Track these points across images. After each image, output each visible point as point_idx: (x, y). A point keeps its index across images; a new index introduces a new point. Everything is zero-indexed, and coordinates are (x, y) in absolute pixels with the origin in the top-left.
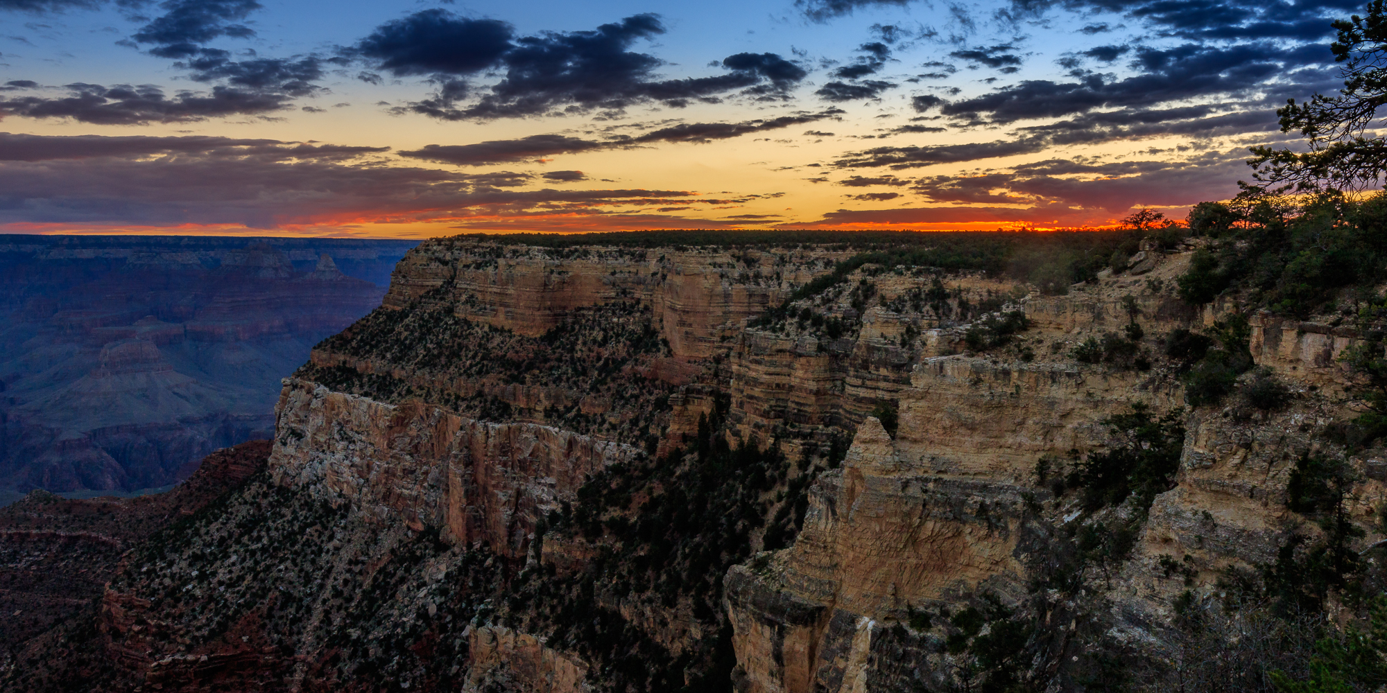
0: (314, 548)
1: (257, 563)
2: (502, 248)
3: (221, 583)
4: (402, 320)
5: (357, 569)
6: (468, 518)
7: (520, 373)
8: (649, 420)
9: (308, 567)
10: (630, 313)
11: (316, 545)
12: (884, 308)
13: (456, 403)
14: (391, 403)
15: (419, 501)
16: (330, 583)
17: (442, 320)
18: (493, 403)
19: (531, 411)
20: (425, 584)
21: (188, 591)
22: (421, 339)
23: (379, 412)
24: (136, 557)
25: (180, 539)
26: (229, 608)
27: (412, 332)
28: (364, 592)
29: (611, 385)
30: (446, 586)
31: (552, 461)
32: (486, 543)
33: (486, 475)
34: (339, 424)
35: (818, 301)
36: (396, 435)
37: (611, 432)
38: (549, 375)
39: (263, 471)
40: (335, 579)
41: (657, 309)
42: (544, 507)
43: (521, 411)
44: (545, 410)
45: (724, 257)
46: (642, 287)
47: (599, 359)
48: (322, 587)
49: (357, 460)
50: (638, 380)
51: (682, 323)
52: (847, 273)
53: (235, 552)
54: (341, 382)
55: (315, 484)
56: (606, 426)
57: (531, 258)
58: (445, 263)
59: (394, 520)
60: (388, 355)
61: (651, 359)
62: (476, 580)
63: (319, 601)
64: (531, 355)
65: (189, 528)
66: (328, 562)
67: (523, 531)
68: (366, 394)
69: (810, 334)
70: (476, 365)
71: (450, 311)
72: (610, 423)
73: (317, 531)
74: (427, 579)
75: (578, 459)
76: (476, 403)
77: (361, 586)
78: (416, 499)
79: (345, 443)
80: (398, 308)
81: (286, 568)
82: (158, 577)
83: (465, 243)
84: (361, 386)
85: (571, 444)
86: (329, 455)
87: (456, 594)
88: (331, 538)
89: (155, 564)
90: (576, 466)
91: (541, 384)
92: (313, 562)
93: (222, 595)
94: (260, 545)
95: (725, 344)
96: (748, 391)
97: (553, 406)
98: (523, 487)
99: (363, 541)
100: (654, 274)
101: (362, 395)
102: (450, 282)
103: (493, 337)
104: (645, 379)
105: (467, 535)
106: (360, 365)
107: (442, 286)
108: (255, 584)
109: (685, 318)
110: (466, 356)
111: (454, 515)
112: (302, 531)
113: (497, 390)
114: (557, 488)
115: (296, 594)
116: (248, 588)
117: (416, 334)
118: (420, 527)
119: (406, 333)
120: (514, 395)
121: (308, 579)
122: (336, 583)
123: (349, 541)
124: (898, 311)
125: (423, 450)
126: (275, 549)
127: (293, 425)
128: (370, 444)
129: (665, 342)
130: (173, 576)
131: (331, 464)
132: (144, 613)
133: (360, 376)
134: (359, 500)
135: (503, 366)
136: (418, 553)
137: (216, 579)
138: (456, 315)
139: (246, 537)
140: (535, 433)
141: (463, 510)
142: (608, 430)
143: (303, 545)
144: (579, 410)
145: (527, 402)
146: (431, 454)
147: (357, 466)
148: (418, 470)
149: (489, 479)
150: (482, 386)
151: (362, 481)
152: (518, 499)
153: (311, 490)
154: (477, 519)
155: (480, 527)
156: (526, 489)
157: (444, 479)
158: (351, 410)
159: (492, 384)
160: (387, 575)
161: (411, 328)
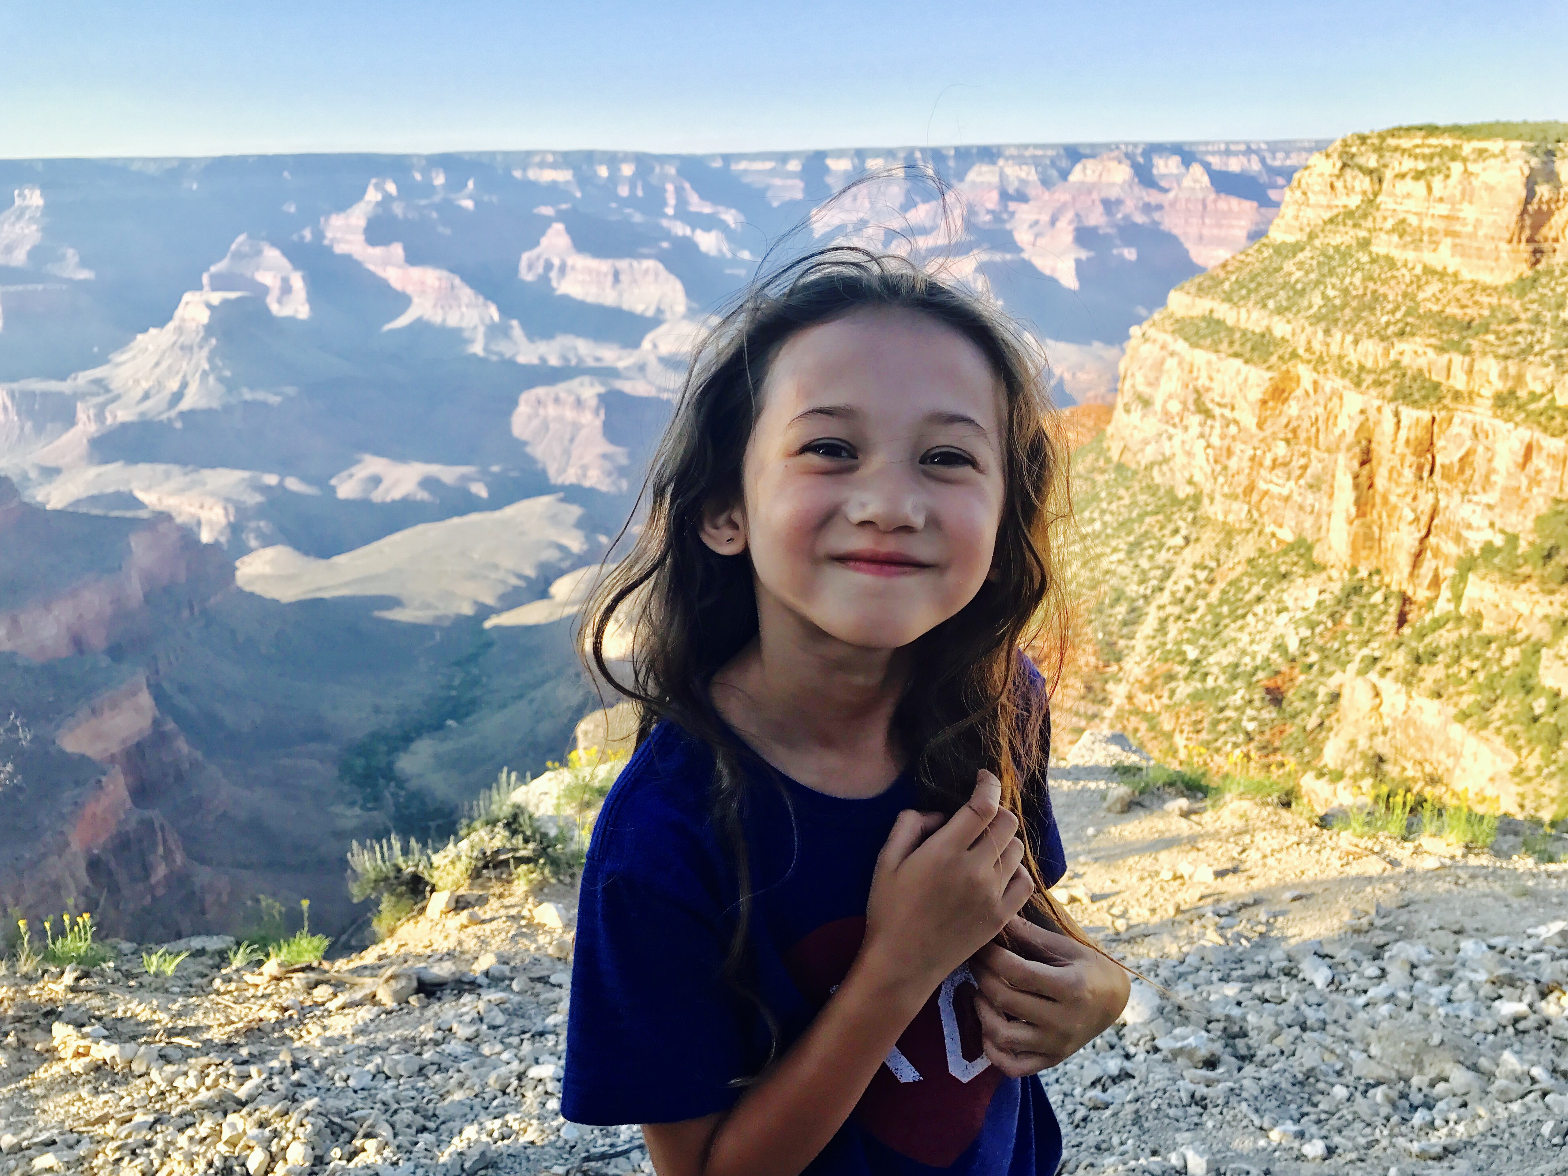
0: (1153, 542)
1: (1086, 549)
2: (1460, 147)
4: (1294, 255)
5: (1202, 575)
6: (1356, 534)
7: (1464, 338)
9: (1145, 564)
11: (1156, 538)
13: (1358, 376)
14: (1269, 368)
15: (1291, 502)
16: (1169, 584)
17: (1351, 256)
18: (1414, 379)
19: (1471, 396)
20: (1286, 609)
22: (1317, 283)
23: (1250, 382)
27: (1307, 273)
28: (1208, 605)
30: (1314, 617)
31: (1493, 471)
32: (1377, 571)
33: (1390, 478)
34: (1197, 391)
36: (1269, 412)
38: (1511, 344)
39: (1101, 441)
40: (1176, 584)
42: (1472, 535)
43: (1457, 396)
44: (1496, 396)
48: (1158, 589)
49: (1215, 441)
54: (1204, 337)
55: (1161, 465)
57: (1507, 161)
58: (1370, 172)
59: (1256, 523)
60: (1271, 304)
62: (1359, 618)
63: (1154, 606)
64: (1486, 313)
66: (1168, 562)
67: (1434, 563)
68: (1236, 355)
70: (1396, 323)
71: (1365, 244)
73: (1158, 522)
74: (1290, 603)
75: (1539, 472)
76: (1388, 378)
77: (1205, 597)
78: (1287, 499)
79: (1203, 417)
80: (1290, 239)
81: (1119, 561)
83: (1401, 141)
84: (1231, 343)
85: (1529, 450)
86: (1179, 430)
87: (1327, 629)
88: (1175, 532)
90: (1534, 482)
91: (1496, 356)
92: (1151, 558)
97: (1510, 392)
98: (1442, 504)
99: (1213, 544)
101: (1230, 355)
102: (1372, 199)
103: (1427, 283)
105: (1352, 556)
106: (1231, 317)
107: (1358, 207)
110: (1383, 308)
111: (1337, 527)
112: (1141, 517)
113: (1422, 362)
114: (1498, 511)
115: (1127, 591)
117: (1313, 276)
118: (1287, 535)
119: (1299, 274)
120: (1449, 370)
121: (1144, 578)
122: (1176, 588)
123: (1196, 540)
125: (1303, 435)
126: (1107, 536)
127: (1139, 388)
128: (1235, 420)
131: (1183, 442)
133: (1231, 330)
134: (1213, 491)
135: (1440, 325)
136: (1283, 569)
138: (1375, 249)
140: (1474, 428)
141: (1351, 523)
143: (1141, 537)
144: (1553, 399)
145: (1468, 383)
146: (1313, 441)
147: (1214, 448)
148: (1294, 463)
149: (1393, 485)
150: (1401, 354)
151: (1218, 468)
152: (1432, 519)
153: (1155, 472)
154: (1368, 537)
155: (1371, 548)
156: (1447, 507)
157: (1328, 478)
158: (1214, 375)
159: (1416, 352)
160: (1239, 589)
161: (1307, 266)
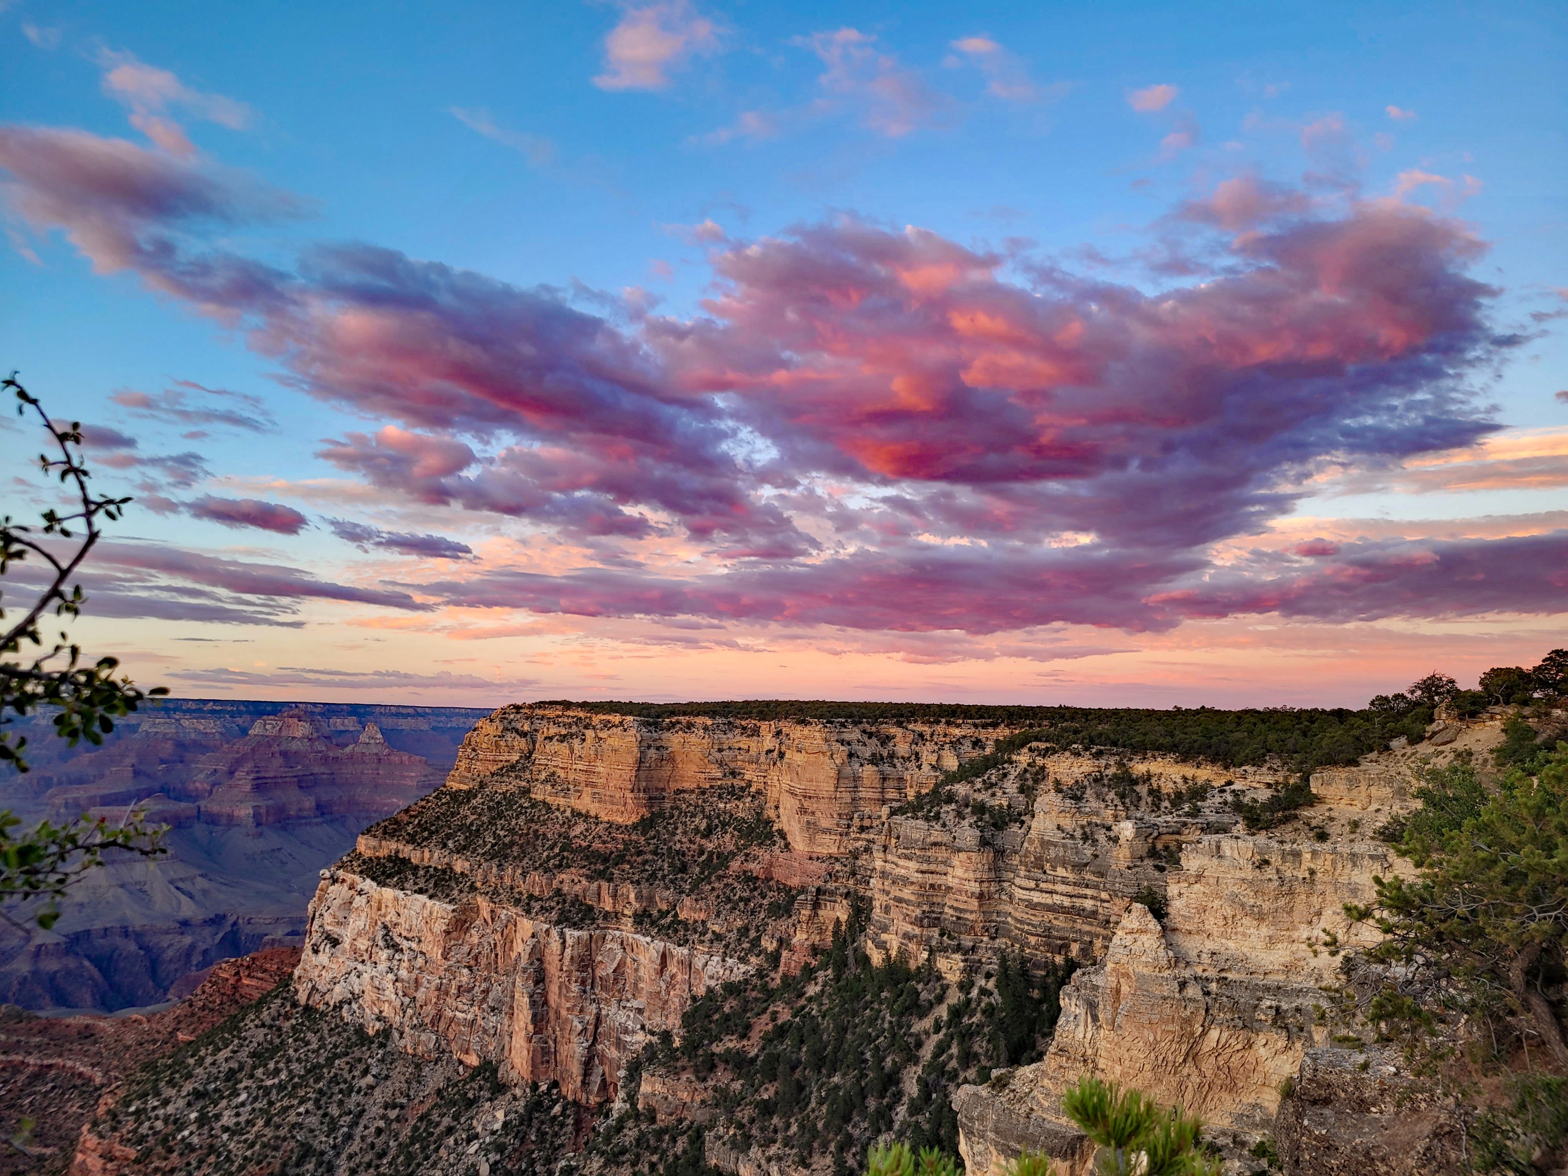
0: (343, 1086)
1: (271, 1103)
2: (590, 718)
3: (225, 1129)
4: (469, 801)
5: (393, 1114)
6: (535, 1050)
7: (608, 868)
8: (761, 930)
9: (334, 1111)
10: (739, 799)
11: (345, 1082)
12: (1060, 795)
13: (528, 904)
14: (450, 902)
15: (476, 1027)
16: (359, 1130)
17: (516, 803)
18: (573, 904)
19: (617, 916)
20: (476, 1136)
21: (183, 1139)
22: (489, 825)
23: (435, 914)
24: (121, 1093)
25: (179, 1072)
26: (233, 1162)
27: (480, 815)
28: (400, 1145)
29: (716, 885)
30: (502, 1140)
31: (640, 979)
32: (555, 1084)
33: (560, 994)
34: (385, 927)
35: (978, 786)
36: (452, 942)
37: (715, 944)
38: (642, 871)
39: (287, 985)
40: (366, 1127)
41: (772, 793)
42: (628, 1039)
43: (606, 916)
44: (635, 915)
45: (853, 734)
46: (754, 766)
47: (701, 852)
48: (349, 1137)
49: (403, 973)
50: (749, 879)
51: (803, 811)
52: (1011, 752)
53: (246, 1088)
54: (391, 876)
55: (350, 1004)
56: (709, 936)
57: (625, 730)
58: (524, 735)
59: (444, 1051)
60: (450, 844)
61: (763, 854)
62: (542, 1134)
63: (344, 1156)
64: (621, 847)
65: (192, 1056)
66: (358, 1105)
67: (601, 1069)
68: (420, 891)
69: (970, 826)
70: (554, 857)
71: (526, 792)
72: (714, 932)
73: (348, 1063)
74: (479, 1129)
75: (673, 977)
76: (552, 904)
77: (396, 1137)
78: (471, 1024)
79: (391, 951)
80: (465, 787)
81: (307, 1112)
82: (149, 1119)
83: (547, 712)
84: (416, 882)
85: (664, 957)
86: (368, 967)
87: (515, 1150)
88: (366, 1072)
89: (146, 1102)
90: (670, 986)
91: (632, 882)
92: (341, 1103)
93: (224, 1145)
94: (276, 1081)
95: (863, 836)
96: (895, 892)
97: (645, 911)
98: (604, 1012)
99: (403, 1079)
100: (769, 751)
101: (415, 892)
102: (528, 756)
103: (576, 823)
104: (757, 878)
105: (532, 1072)
106: (415, 857)
107: (517, 762)
108: (266, 1131)
109: (806, 804)
110: (543, 845)
111: (518, 1046)
112: (330, 1062)
113: (577, 888)
114: (646, 1014)
115: (316, 1144)
116: (258, 1136)
117: (485, 819)
118: (473, 1060)
120: (599, 894)
121: (333, 1127)
122: (366, 1132)
123: (387, 1077)
124: (1077, 799)
125: (483, 961)
126: (295, 1087)
127: (328, 928)
128: (421, 953)
129: (782, 834)
130: (166, 1121)
131: (372, 978)
132: (128, 1166)
133: (417, 868)
134: (402, 1025)
135: (588, 858)
136: (470, 1095)
137: (220, 1124)
138: (533, 796)
139: (261, 1070)
140: (622, 943)
141: (529, 1040)
142: (711, 941)
143: (330, 1082)
144: (676, 915)
145: (614, 904)
146: (493, 966)
147: (402, 981)
148: (476, 988)
149: (563, 1000)
150: (561, 882)
151: (407, 1000)
152: (596, 1027)
153: (345, 1012)
154: (545, 1052)
155: (548, 1062)
156: (608, 1015)
157: (508, 999)
158: (401, 911)
159: (573, 881)
160: (430, 1123)
161: (479, 810)
